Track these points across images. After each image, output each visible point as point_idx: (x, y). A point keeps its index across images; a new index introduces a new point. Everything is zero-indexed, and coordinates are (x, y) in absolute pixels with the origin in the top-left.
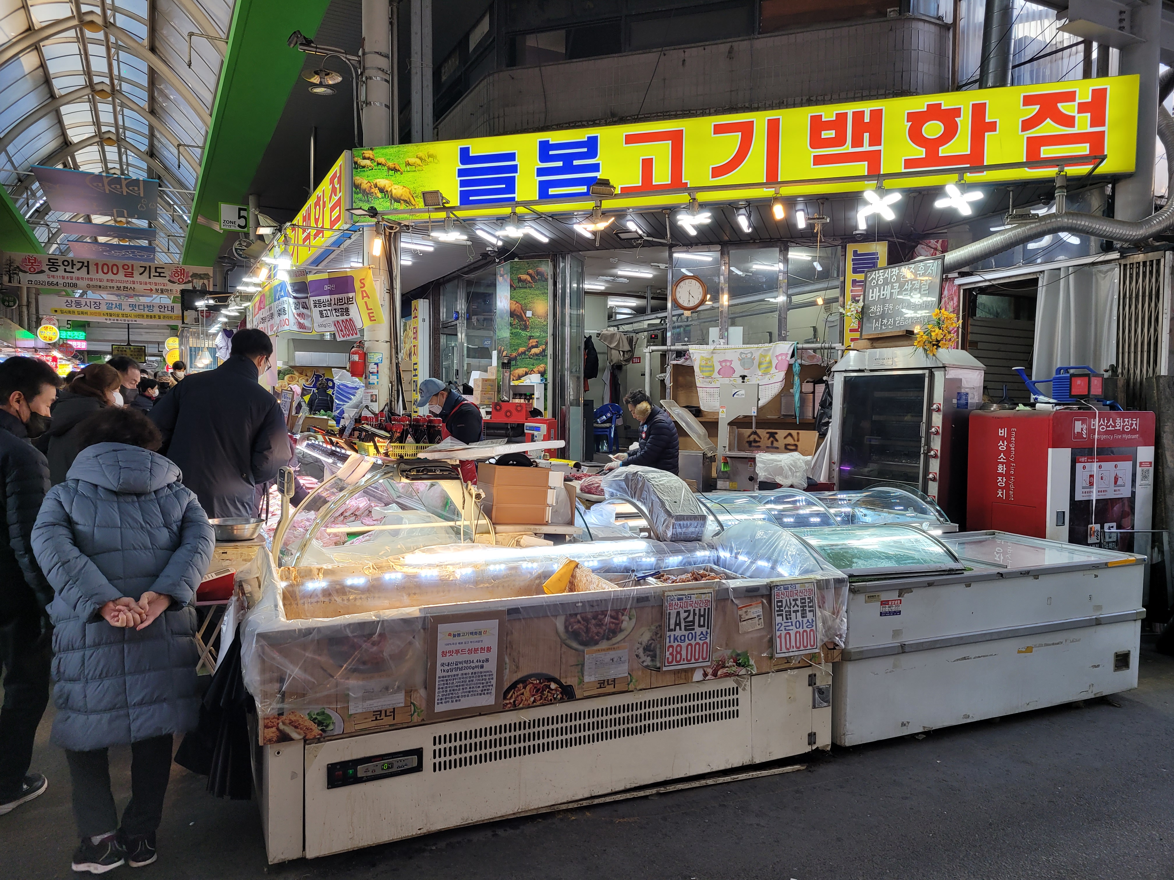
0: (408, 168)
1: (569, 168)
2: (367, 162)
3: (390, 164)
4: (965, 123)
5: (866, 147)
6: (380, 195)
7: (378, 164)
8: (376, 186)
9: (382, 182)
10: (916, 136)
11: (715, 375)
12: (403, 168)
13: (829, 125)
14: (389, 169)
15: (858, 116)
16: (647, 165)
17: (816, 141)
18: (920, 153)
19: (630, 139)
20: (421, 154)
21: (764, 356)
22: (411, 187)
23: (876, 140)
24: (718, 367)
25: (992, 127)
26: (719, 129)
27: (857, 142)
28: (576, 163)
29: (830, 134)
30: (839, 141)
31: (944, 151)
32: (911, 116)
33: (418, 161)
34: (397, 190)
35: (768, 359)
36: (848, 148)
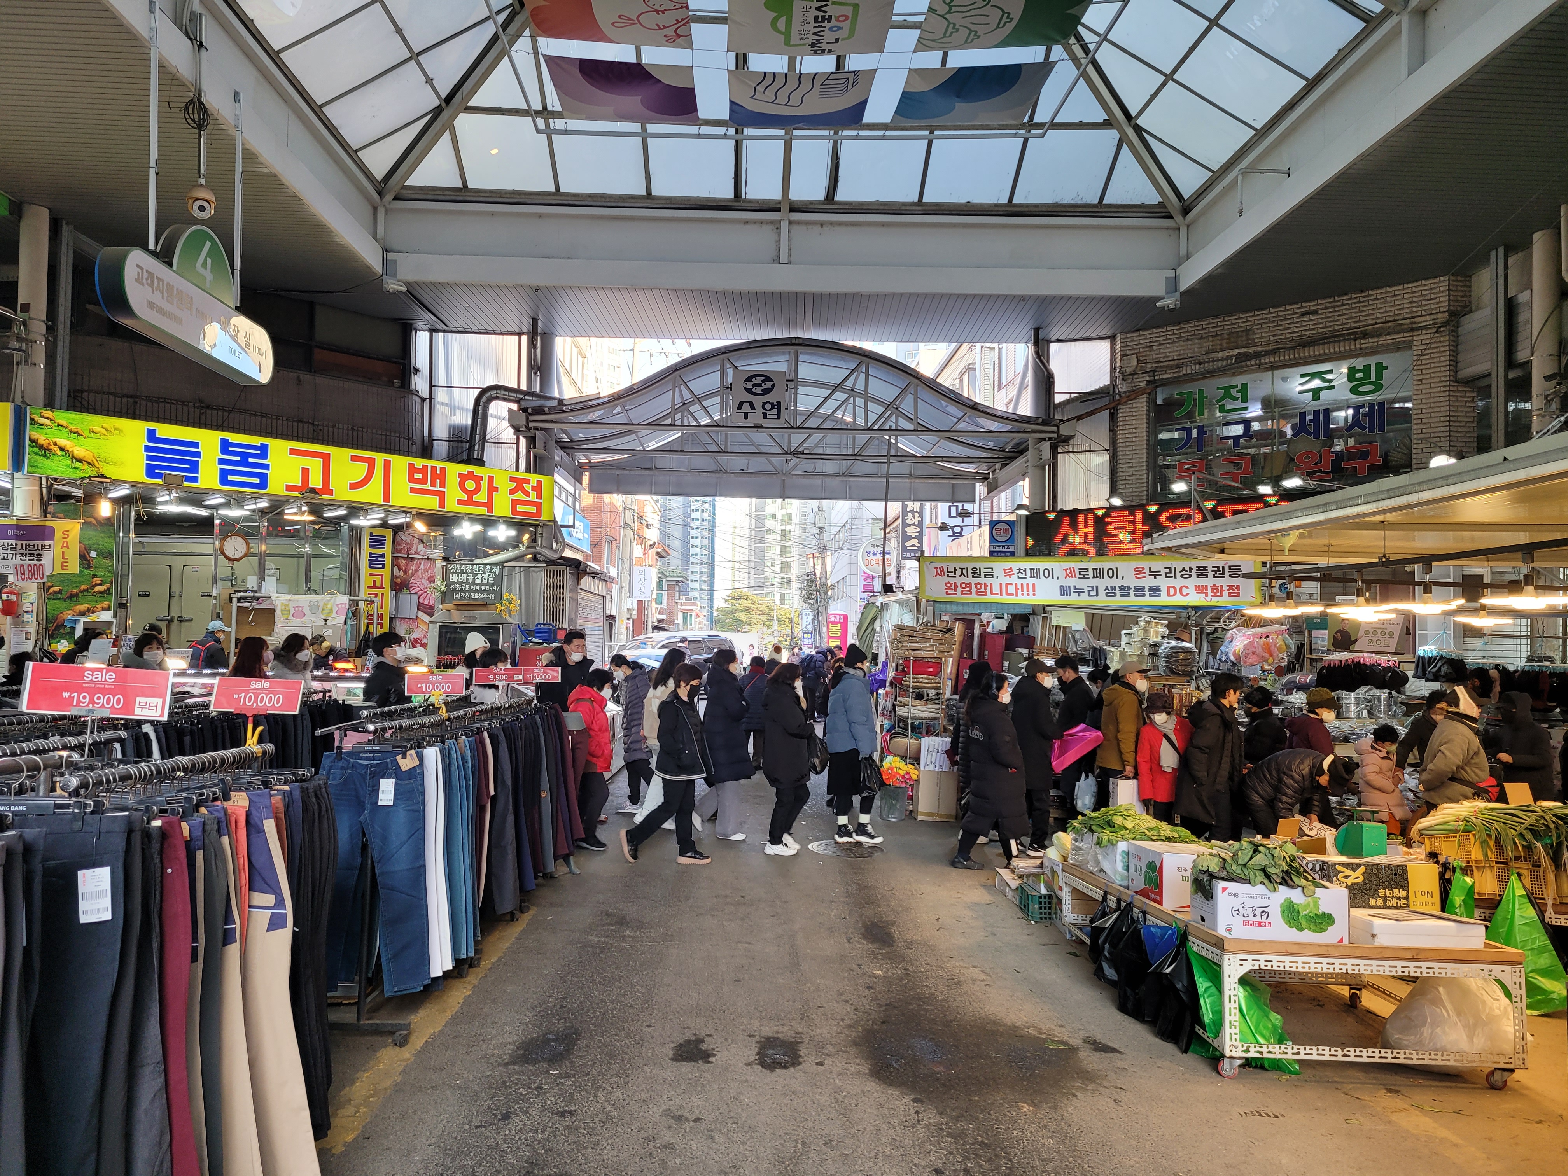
0: (92, 435)
1: (244, 462)
2: (47, 421)
3: (73, 428)
4: (484, 484)
5: (438, 488)
6: (59, 453)
7: (59, 425)
8: (55, 444)
9: (62, 442)
10: (462, 486)
11: (291, 617)
12: (87, 433)
13: (418, 471)
14: (71, 432)
15: (434, 468)
16: (305, 472)
17: (411, 479)
18: (464, 497)
19: (293, 452)
20: (106, 426)
21: (326, 604)
22: (95, 451)
23: (443, 485)
24: (292, 611)
25: (496, 490)
26: (354, 458)
27: (433, 484)
28: (250, 460)
29: (418, 476)
30: (423, 481)
31: (476, 498)
32: (460, 475)
33: (104, 431)
34: (79, 452)
35: (329, 606)
36: (428, 486)
